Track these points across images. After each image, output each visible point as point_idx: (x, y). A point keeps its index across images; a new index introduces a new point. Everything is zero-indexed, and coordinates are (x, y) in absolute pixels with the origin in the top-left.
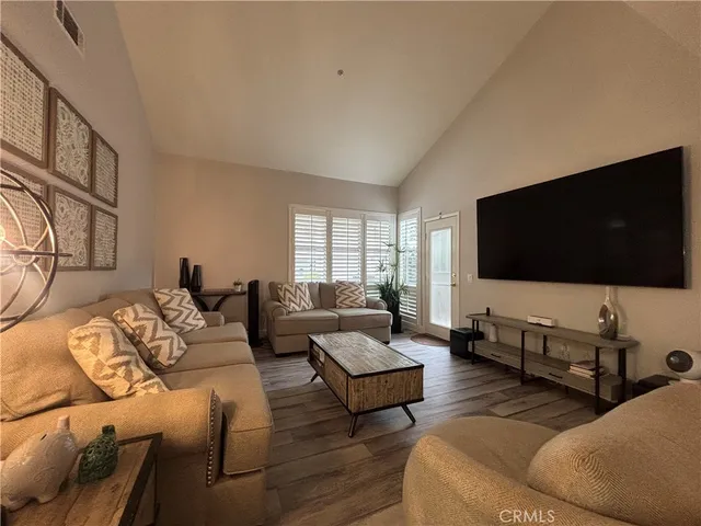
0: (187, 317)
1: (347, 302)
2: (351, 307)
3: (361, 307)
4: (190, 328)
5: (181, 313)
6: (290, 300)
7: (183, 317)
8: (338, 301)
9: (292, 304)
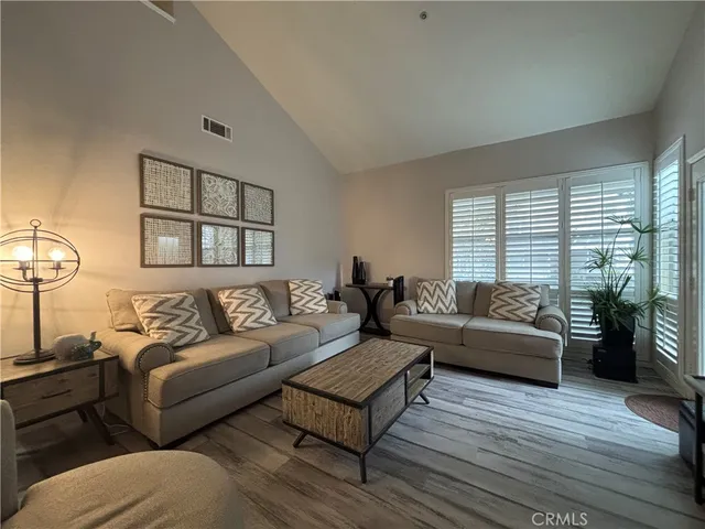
0: (308, 302)
1: (502, 311)
2: (507, 319)
3: (522, 321)
4: (310, 311)
5: (303, 298)
6: (425, 299)
7: (303, 301)
8: (491, 308)
9: (426, 304)
